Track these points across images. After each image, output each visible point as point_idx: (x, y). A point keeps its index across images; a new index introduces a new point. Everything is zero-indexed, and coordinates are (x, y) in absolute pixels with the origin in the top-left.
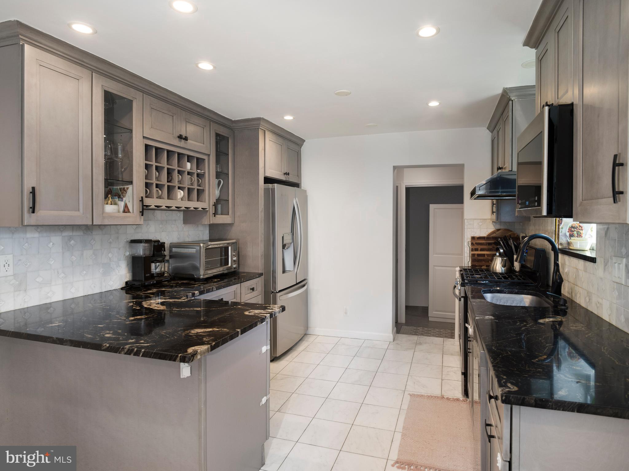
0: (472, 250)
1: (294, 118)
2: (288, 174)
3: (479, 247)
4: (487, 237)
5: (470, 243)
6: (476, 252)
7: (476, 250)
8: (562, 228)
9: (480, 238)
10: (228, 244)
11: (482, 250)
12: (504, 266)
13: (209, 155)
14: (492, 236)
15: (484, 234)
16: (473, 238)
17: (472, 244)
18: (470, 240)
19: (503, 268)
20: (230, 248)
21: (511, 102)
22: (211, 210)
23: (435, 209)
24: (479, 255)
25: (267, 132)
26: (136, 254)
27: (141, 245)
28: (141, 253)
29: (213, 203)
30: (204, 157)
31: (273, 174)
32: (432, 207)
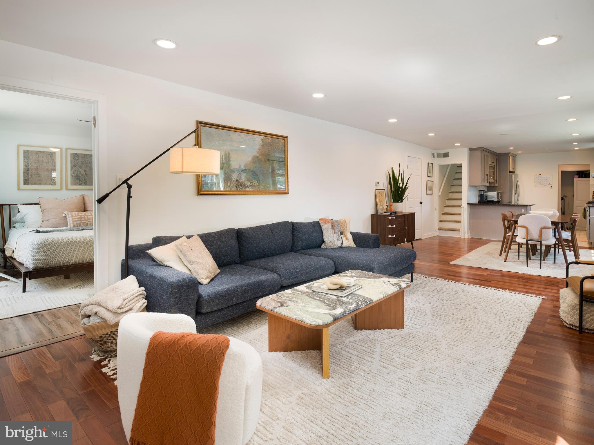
0: (593, 196)
17: (593, 194)
18: (592, 192)
23: (577, 180)
26: (481, 194)
27: (482, 191)
28: (482, 193)
29: (495, 180)
30: (494, 166)
31: (511, 170)
32: (575, 180)
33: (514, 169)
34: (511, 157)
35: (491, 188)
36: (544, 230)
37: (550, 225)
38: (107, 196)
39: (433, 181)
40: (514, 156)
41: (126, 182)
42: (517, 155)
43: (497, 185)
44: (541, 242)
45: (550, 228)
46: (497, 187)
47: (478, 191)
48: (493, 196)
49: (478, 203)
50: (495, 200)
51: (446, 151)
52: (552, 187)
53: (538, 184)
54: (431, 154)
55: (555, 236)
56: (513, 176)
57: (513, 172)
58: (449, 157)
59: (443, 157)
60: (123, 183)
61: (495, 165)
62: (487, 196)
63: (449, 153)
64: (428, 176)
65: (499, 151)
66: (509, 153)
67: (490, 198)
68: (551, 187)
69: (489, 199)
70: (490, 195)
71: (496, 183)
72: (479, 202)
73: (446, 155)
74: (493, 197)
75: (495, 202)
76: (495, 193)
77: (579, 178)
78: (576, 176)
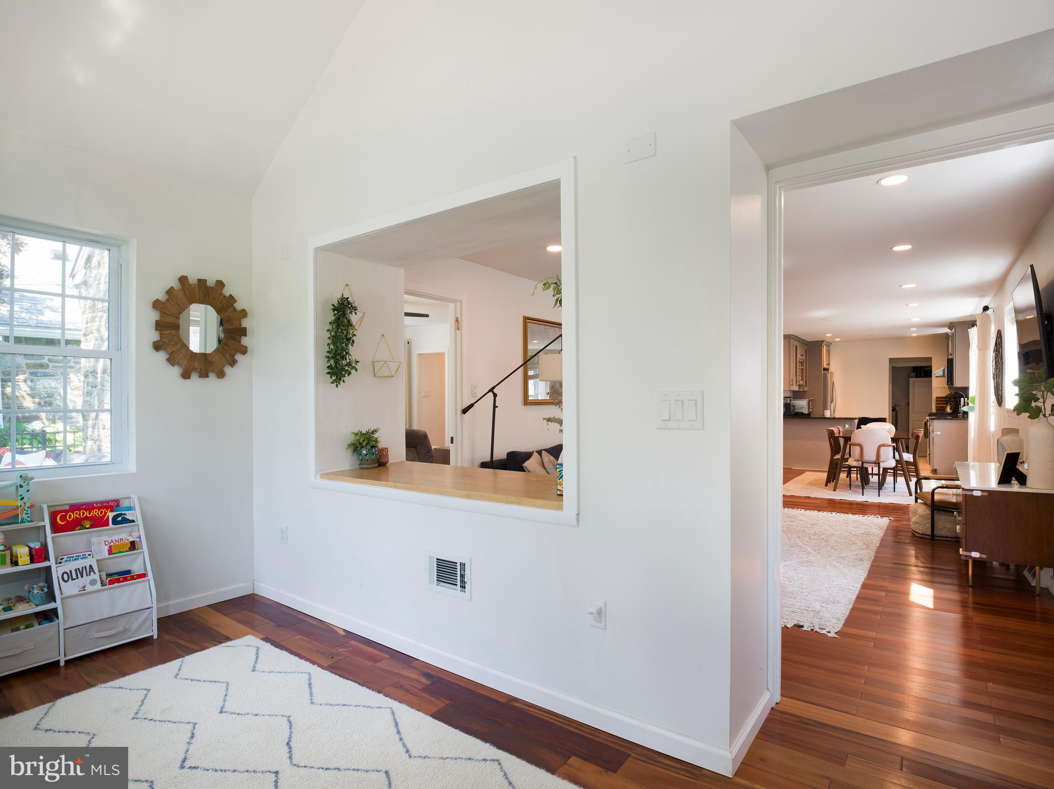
0: (937, 404)
3: (941, 402)
4: (945, 397)
7: (939, 404)
9: (940, 398)
10: (810, 400)
11: (942, 404)
12: (951, 409)
15: (944, 395)
16: (937, 398)
17: (936, 401)
18: (935, 399)
19: (951, 411)
20: (810, 402)
23: (913, 382)
24: (940, 407)
26: (786, 402)
27: (788, 399)
28: (789, 402)
29: (805, 381)
30: (802, 361)
31: (825, 366)
32: (911, 380)
33: (828, 365)
34: (825, 347)
35: (797, 395)
36: (882, 448)
37: (890, 442)
38: (472, 406)
40: (829, 345)
41: (491, 390)
42: (831, 344)
43: (806, 389)
44: (879, 464)
45: (890, 446)
46: (806, 391)
48: (802, 405)
50: (806, 411)
55: (894, 457)
56: (829, 376)
57: (826, 370)
60: (489, 391)
61: (805, 359)
62: (794, 406)
65: (809, 339)
66: (823, 341)
67: (797, 409)
69: (796, 411)
70: (798, 405)
71: (806, 386)
74: (802, 408)
75: (805, 414)
76: (805, 401)
77: (917, 377)
78: (913, 374)
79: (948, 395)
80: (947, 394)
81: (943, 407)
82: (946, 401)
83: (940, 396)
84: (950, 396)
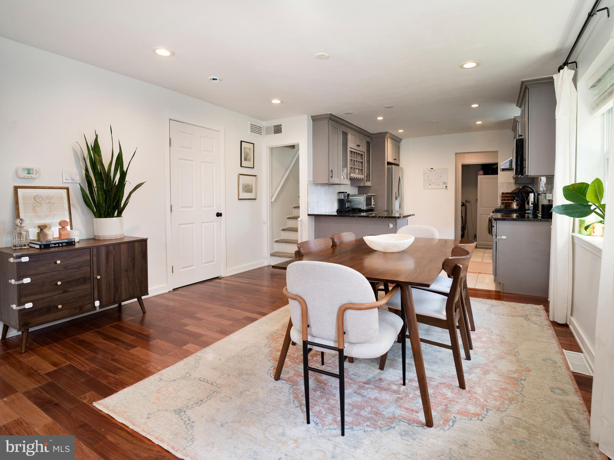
0: (502, 200)
1: (383, 118)
2: (396, 159)
3: (506, 198)
4: (511, 193)
5: (501, 196)
6: (504, 202)
7: (505, 200)
8: (541, 184)
9: (507, 193)
10: (372, 196)
11: (508, 200)
12: (517, 205)
13: (364, 152)
14: (514, 192)
15: (510, 191)
16: (503, 193)
17: (502, 197)
18: (501, 195)
19: (517, 207)
20: (372, 198)
21: (518, 123)
22: (365, 179)
23: (481, 178)
24: (506, 203)
25: (388, 138)
26: (341, 198)
27: (343, 194)
28: (343, 198)
29: (366, 176)
30: (363, 153)
31: (390, 160)
32: (479, 177)
34: (389, 139)
39: (255, 176)
40: (394, 138)
43: (368, 184)
47: (336, 194)
48: (360, 201)
49: (335, 214)
50: (363, 207)
51: (277, 123)
52: (448, 187)
53: (429, 184)
54: (249, 126)
56: (393, 169)
57: (394, 164)
58: (281, 132)
59: (275, 133)
62: (350, 202)
63: (281, 125)
64: (241, 166)
66: (386, 133)
67: (353, 205)
68: (446, 187)
70: (355, 201)
72: (338, 211)
73: (278, 130)
74: (360, 203)
75: (363, 210)
76: (363, 197)
77: (484, 174)
78: (481, 172)
79: (515, 190)
80: (513, 189)
81: (509, 203)
82: (512, 197)
83: (506, 192)
84: (515, 192)
